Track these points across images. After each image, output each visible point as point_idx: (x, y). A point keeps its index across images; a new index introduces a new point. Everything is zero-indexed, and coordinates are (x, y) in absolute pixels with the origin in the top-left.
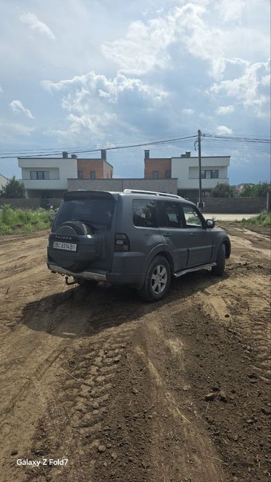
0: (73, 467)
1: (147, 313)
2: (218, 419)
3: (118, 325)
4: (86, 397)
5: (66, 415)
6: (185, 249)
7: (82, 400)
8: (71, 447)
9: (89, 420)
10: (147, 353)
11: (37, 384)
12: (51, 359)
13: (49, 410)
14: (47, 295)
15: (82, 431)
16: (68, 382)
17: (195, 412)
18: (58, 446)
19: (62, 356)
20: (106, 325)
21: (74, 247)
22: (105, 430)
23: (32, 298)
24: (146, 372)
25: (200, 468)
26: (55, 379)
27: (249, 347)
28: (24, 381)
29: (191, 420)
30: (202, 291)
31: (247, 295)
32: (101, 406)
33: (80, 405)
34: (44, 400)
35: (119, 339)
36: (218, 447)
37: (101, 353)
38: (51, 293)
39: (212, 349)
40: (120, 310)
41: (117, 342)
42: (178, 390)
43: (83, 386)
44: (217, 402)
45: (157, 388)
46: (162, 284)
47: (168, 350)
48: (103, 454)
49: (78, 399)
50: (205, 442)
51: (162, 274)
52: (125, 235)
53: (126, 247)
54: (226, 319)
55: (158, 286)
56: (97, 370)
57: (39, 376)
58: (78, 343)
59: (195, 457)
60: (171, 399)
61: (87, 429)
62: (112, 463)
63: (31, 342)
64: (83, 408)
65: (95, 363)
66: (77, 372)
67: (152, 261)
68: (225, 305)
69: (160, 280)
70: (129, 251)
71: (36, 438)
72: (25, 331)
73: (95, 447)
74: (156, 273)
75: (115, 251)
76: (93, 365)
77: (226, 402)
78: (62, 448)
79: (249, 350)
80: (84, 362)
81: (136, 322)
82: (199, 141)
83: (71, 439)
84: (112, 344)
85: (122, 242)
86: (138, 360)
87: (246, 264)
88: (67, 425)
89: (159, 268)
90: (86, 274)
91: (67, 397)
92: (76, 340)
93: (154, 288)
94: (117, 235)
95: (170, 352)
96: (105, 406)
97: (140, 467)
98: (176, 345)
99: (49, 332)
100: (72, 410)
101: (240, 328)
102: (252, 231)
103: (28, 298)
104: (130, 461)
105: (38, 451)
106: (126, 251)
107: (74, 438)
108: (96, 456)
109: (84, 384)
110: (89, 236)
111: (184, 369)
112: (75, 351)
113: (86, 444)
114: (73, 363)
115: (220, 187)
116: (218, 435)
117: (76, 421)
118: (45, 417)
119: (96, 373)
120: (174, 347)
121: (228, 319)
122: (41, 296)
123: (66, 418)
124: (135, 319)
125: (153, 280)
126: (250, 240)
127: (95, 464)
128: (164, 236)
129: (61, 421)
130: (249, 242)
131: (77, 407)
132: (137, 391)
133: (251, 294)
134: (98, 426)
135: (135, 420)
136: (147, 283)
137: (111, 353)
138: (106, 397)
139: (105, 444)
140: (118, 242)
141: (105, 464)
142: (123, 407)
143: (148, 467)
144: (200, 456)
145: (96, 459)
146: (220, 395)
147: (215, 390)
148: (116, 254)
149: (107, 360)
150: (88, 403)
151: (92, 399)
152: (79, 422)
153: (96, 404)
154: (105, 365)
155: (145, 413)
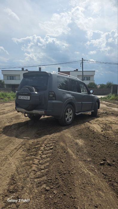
0: (32, 199)
1: (64, 130)
2: (109, 174)
3: (50, 134)
4: (37, 164)
5: (26, 172)
6: (80, 103)
7: (35, 165)
8: (30, 189)
9: (39, 175)
10: (66, 145)
11: (11, 159)
12: (18, 148)
13: (17, 170)
14: (15, 123)
15: (36, 180)
16: (27, 158)
17: (96, 171)
18: (23, 188)
19: (23, 147)
20: (45, 134)
21: (28, 98)
22: (49, 180)
23: (8, 124)
24: (68, 153)
25: (104, 198)
26: (20, 156)
27: (116, 143)
28: (4, 158)
29: (94, 174)
30: (88, 122)
31: (109, 123)
32: (45, 168)
33: (34, 168)
34: (14, 166)
35: (51, 140)
36: (112, 187)
37: (43, 145)
38: (17, 122)
39: (98, 144)
40: (51, 129)
41: (51, 141)
42: (85, 161)
43: (35, 160)
44: (107, 166)
45: (74, 160)
46: (70, 118)
47: (77, 144)
48: (49, 192)
49: (33, 165)
50: (104, 184)
51: (70, 113)
52: (54, 92)
53: (54, 98)
54: (102, 132)
55: (68, 119)
56: (42, 153)
57: (11, 155)
58: (31, 142)
59: (101, 193)
60: (82, 164)
61: (38, 179)
62: (54, 196)
63: (7, 141)
64: (36, 169)
65: (41, 149)
66: (31, 153)
67: (66, 106)
68: (100, 127)
69: (69, 116)
70: (55, 100)
71: (10, 184)
72: (5, 137)
73: (44, 188)
74: (67, 112)
75: (49, 100)
76: (39, 150)
77: (111, 166)
78: (25, 189)
79: (116, 144)
80: (35, 149)
81: (59, 133)
82: (83, 63)
83: (30, 184)
84: (48, 141)
85: (52, 96)
86: (62, 148)
87: (106, 112)
88: (27, 177)
89: (69, 110)
90: (35, 111)
91: (27, 165)
92: (30, 140)
93: (67, 119)
94: (50, 92)
95: (78, 145)
96: (47, 168)
97: (70, 198)
98: (80, 142)
99: (17, 137)
100: (30, 170)
101: (110, 135)
102: (106, 101)
103: (6, 124)
104: (65, 195)
105: (11, 191)
106: (54, 100)
107: (31, 184)
108: (45, 193)
109: (36, 158)
110: (36, 93)
111: (86, 152)
112: (30, 145)
113: (38, 186)
114: (29, 149)
115: (91, 84)
116: (110, 181)
117: (32, 175)
118: (15, 174)
119: (41, 154)
120: (80, 143)
121: (103, 132)
122: (12, 123)
123: (26, 174)
124: (58, 132)
125: (66, 115)
126: (106, 104)
127: (44, 197)
128: (71, 95)
129: (24, 175)
130: (105, 105)
131: (32, 169)
132: (64, 161)
133: (111, 123)
134: (45, 178)
135: (64, 175)
136: (63, 116)
137: (48, 145)
138: (48, 164)
139: (49, 186)
140: (50, 96)
141: (51, 197)
142: (57, 168)
143: (75, 198)
144: (103, 192)
145: (45, 194)
146: (107, 163)
147: (104, 160)
148: (49, 101)
149: (46, 148)
150: (38, 167)
151: (40, 165)
152: (34, 176)
153: (42, 167)
154: (45, 150)
155: (70, 171)
